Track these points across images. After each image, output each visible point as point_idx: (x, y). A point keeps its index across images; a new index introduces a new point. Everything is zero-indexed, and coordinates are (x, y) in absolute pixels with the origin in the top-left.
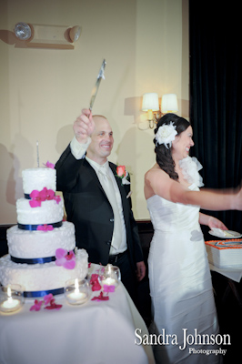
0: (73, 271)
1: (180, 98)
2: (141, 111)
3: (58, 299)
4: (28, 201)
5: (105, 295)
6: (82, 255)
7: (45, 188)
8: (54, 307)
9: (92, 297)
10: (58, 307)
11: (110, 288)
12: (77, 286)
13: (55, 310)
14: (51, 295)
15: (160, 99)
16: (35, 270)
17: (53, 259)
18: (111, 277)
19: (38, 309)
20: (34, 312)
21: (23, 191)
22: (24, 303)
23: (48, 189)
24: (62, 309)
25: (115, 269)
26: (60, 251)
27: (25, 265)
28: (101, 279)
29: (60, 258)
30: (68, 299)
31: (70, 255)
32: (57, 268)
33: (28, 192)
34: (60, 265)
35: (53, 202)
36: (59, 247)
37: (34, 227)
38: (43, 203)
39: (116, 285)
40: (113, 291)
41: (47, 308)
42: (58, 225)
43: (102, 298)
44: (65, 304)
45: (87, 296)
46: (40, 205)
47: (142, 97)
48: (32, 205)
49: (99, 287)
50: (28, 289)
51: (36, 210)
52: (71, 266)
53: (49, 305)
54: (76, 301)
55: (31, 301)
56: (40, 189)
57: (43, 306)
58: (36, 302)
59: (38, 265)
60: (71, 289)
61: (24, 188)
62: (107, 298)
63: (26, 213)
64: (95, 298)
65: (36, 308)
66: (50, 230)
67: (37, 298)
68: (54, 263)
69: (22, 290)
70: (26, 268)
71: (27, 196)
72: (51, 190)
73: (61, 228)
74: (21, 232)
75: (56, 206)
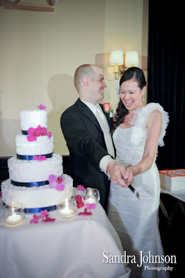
0: (63, 192)
1: (141, 55)
2: (109, 65)
3: (52, 214)
4: (25, 137)
5: (88, 211)
6: (69, 180)
7: (39, 126)
8: (49, 220)
9: (78, 213)
10: (53, 220)
11: (92, 206)
12: (67, 204)
13: (50, 222)
14: (46, 211)
15: (124, 55)
16: (33, 192)
17: (47, 183)
18: (91, 198)
19: (36, 222)
20: (33, 224)
21: (21, 128)
22: (25, 217)
23: (42, 126)
24: (55, 221)
25: (95, 191)
26: (52, 177)
27: (24, 188)
28: (85, 198)
29: (52, 182)
30: (60, 214)
31: (60, 180)
32: (51, 189)
33: (26, 129)
34: (52, 188)
35: (46, 137)
36: (51, 173)
37: (30, 158)
38: (38, 138)
39: (96, 203)
40: (94, 208)
41: (44, 221)
42: (49, 156)
43: (86, 213)
44: (58, 218)
45: (75, 211)
46: (35, 140)
47: (109, 54)
48: (30, 140)
49: (83, 205)
50: (28, 207)
51: (33, 144)
52: (61, 188)
53: (45, 218)
54: (66, 215)
55: (30, 216)
56: (36, 127)
57: (40, 220)
58: (35, 216)
59: (34, 188)
60: (62, 206)
61: (22, 125)
62: (90, 214)
63: (25, 146)
64: (80, 214)
65: (35, 221)
66: (44, 159)
67: (35, 214)
68: (47, 186)
69: (23, 208)
70: (25, 190)
71: (25, 133)
72: (44, 128)
73: (52, 158)
74: (20, 161)
75: (49, 140)
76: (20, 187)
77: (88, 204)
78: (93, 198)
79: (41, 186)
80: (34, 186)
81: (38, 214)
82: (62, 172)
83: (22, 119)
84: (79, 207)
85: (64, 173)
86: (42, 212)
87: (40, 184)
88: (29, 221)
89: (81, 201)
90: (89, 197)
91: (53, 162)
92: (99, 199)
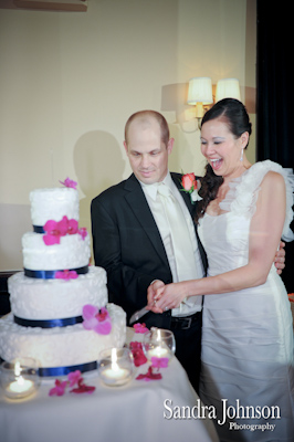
0: (108, 337)
1: (244, 85)
2: (186, 104)
3: (89, 378)
4: (40, 236)
5: (155, 371)
6: (118, 314)
7: (65, 217)
8: (85, 389)
9: (137, 375)
10: (90, 390)
11: (161, 362)
12: (114, 358)
13: (85, 394)
14: (78, 372)
15: (214, 87)
16: (55, 337)
17: (79, 320)
18: (160, 347)
19: (60, 394)
20: (56, 398)
21: (32, 221)
22: (39, 385)
23: (70, 218)
24: (95, 392)
25: (168, 334)
26: (88, 309)
27: (38, 330)
28: (148, 348)
29: (89, 318)
30: (104, 378)
31: (102, 314)
32: (86, 333)
33: (41, 222)
34: (89, 329)
35: (76, 237)
36: (87, 303)
37: (49, 275)
38: (63, 239)
39: (168, 356)
40: (165, 366)
41: (75, 391)
42: (82, 271)
43: (151, 376)
44: (100, 386)
45: (131, 372)
46: (58, 242)
47: (187, 84)
48: (48, 242)
49: (145, 360)
50: (46, 364)
51: (53, 249)
52: (104, 330)
53: (76, 386)
54: (115, 380)
55: (50, 383)
56: (58, 218)
57: (68, 389)
58: (57, 382)
59: (57, 329)
60: (107, 362)
61: (33, 216)
62: (158, 377)
63: (38, 254)
64: (141, 377)
65: (58, 391)
66: (74, 278)
67: (59, 378)
68: (80, 325)
69: (37, 366)
70: (39, 334)
71: (38, 229)
72: (73, 221)
73: (88, 275)
74: (30, 281)
75: (82, 242)
76: (30, 329)
77: (154, 359)
78: (163, 347)
79: (69, 327)
80: (55, 325)
81: (64, 379)
82: (106, 300)
83: (33, 204)
84: (137, 365)
85: (109, 302)
86: (71, 374)
87: (66, 322)
88: (48, 392)
89: (142, 354)
90: (155, 346)
91: (91, 283)
92: (174, 348)
